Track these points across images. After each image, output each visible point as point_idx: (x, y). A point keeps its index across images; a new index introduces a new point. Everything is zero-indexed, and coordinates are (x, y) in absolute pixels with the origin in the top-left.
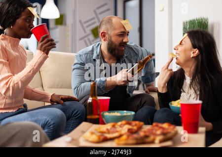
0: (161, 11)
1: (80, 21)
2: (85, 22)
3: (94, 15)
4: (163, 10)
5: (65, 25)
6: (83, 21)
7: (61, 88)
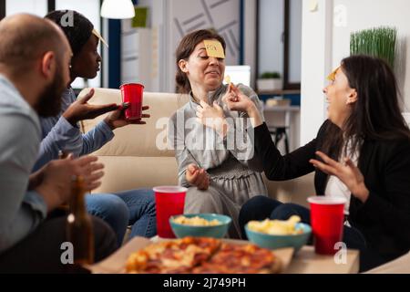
0: (313, 11)
1: (176, 21)
2: (185, 23)
3: (202, 10)
4: (316, 9)
5: (150, 27)
6: (181, 21)
7: (121, 154)
